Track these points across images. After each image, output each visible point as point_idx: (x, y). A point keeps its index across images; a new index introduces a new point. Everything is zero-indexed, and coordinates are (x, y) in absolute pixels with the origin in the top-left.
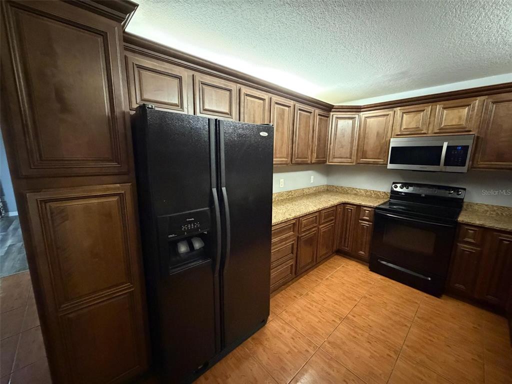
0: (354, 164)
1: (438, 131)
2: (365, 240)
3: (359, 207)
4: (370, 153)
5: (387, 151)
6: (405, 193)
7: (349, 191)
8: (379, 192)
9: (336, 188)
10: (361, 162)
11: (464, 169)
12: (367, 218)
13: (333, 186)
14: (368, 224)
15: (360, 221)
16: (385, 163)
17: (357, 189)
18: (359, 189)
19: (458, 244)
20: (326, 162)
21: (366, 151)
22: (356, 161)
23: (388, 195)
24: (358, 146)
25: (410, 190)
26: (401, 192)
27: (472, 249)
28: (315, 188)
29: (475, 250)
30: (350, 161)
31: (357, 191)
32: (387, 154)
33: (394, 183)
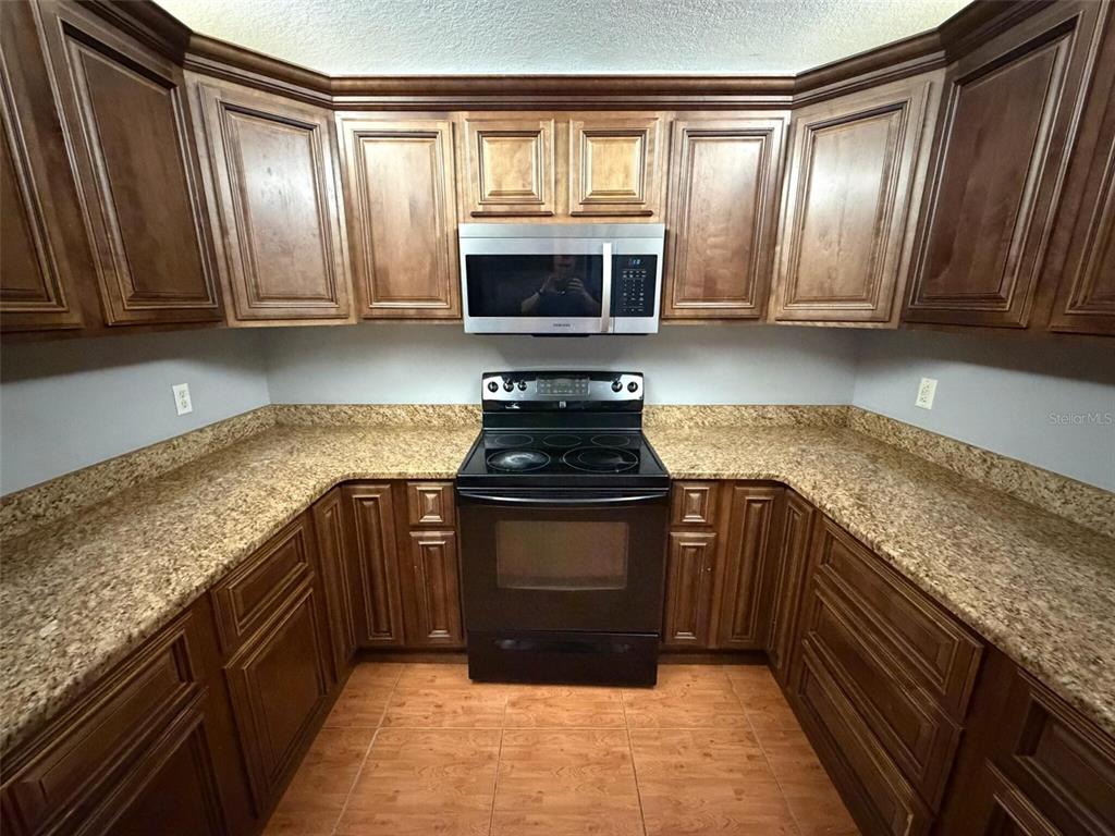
0: (353, 321)
1: (581, 209)
2: (441, 591)
3: (400, 485)
4: (399, 279)
5: (453, 269)
6: (520, 403)
7: (359, 418)
8: (450, 407)
9: (310, 413)
10: (377, 313)
11: (650, 324)
12: (436, 519)
13: (296, 407)
14: (443, 538)
15: (413, 534)
16: (455, 312)
17: (381, 406)
18: (389, 406)
19: (673, 534)
20: (222, 318)
21: (386, 272)
22: (359, 311)
23: (476, 415)
24: (352, 248)
25: (531, 391)
26: (509, 403)
27: (698, 540)
28: (209, 436)
29: (703, 540)
30: (333, 312)
31: (384, 415)
32: (454, 281)
33: (486, 375)
